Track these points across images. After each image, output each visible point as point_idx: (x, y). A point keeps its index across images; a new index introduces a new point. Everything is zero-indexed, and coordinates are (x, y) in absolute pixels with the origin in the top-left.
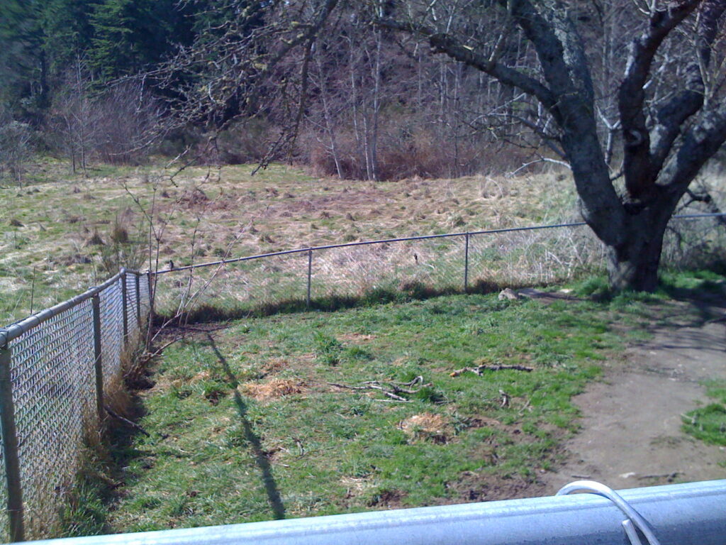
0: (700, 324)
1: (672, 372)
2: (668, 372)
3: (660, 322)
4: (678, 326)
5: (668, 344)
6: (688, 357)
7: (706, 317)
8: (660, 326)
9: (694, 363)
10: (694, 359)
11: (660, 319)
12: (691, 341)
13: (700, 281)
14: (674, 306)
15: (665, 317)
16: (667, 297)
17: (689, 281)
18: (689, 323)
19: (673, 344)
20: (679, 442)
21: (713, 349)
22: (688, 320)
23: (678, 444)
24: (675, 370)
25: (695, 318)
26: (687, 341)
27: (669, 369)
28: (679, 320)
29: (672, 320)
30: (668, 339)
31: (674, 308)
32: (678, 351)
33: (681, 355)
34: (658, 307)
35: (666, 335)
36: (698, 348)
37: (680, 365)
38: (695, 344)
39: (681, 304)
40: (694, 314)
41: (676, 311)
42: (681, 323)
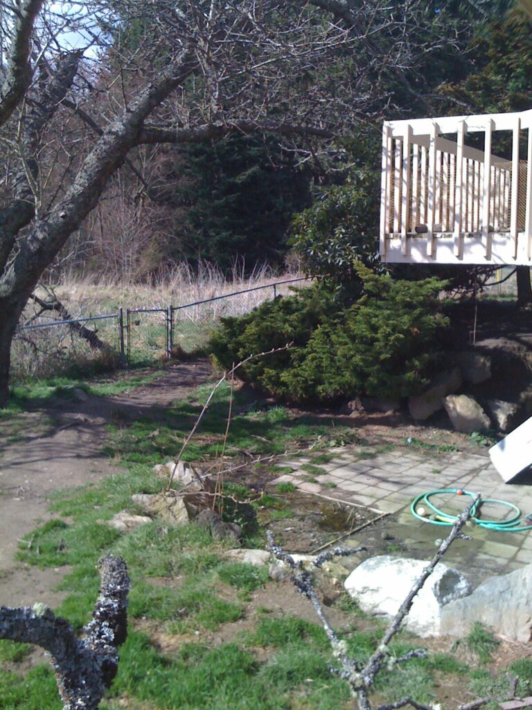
0: (51, 433)
1: (17, 491)
2: (14, 491)
3: (10, 438)
4: (29, 439)
5: (17, 461)
6: (36, 471)
7: (58, 425)
8: (10, 443)
9: (41, 476)
10: (41, 472)
11: (11, 435)
12: (41, 453)
13: (53, 389)
14: (25, 418)
15: (16, 431)
16: (19, 410)
17: (42, 390)
18: (41, 433)
19: (22, 460)
20: (12, 573)
21: (62, 457)
22: (40, 431)
23: (10, 576)
24: (21, 488)
25: (47, 428)
26: (37, 453)
27: (15, 488)
28: (30, 432)
29: (23, 433)
30: (17, 455)
31: (26, 421)
32: (26, 465)
33: (29, 470)
34: (10, 422)
35: (16, 451)
36: (47, 459)
37: (27, 482)
38: (45, 454)
39: (34, 415)
40: (45, 424)
41: (28, 423)
42: (32, 435)
